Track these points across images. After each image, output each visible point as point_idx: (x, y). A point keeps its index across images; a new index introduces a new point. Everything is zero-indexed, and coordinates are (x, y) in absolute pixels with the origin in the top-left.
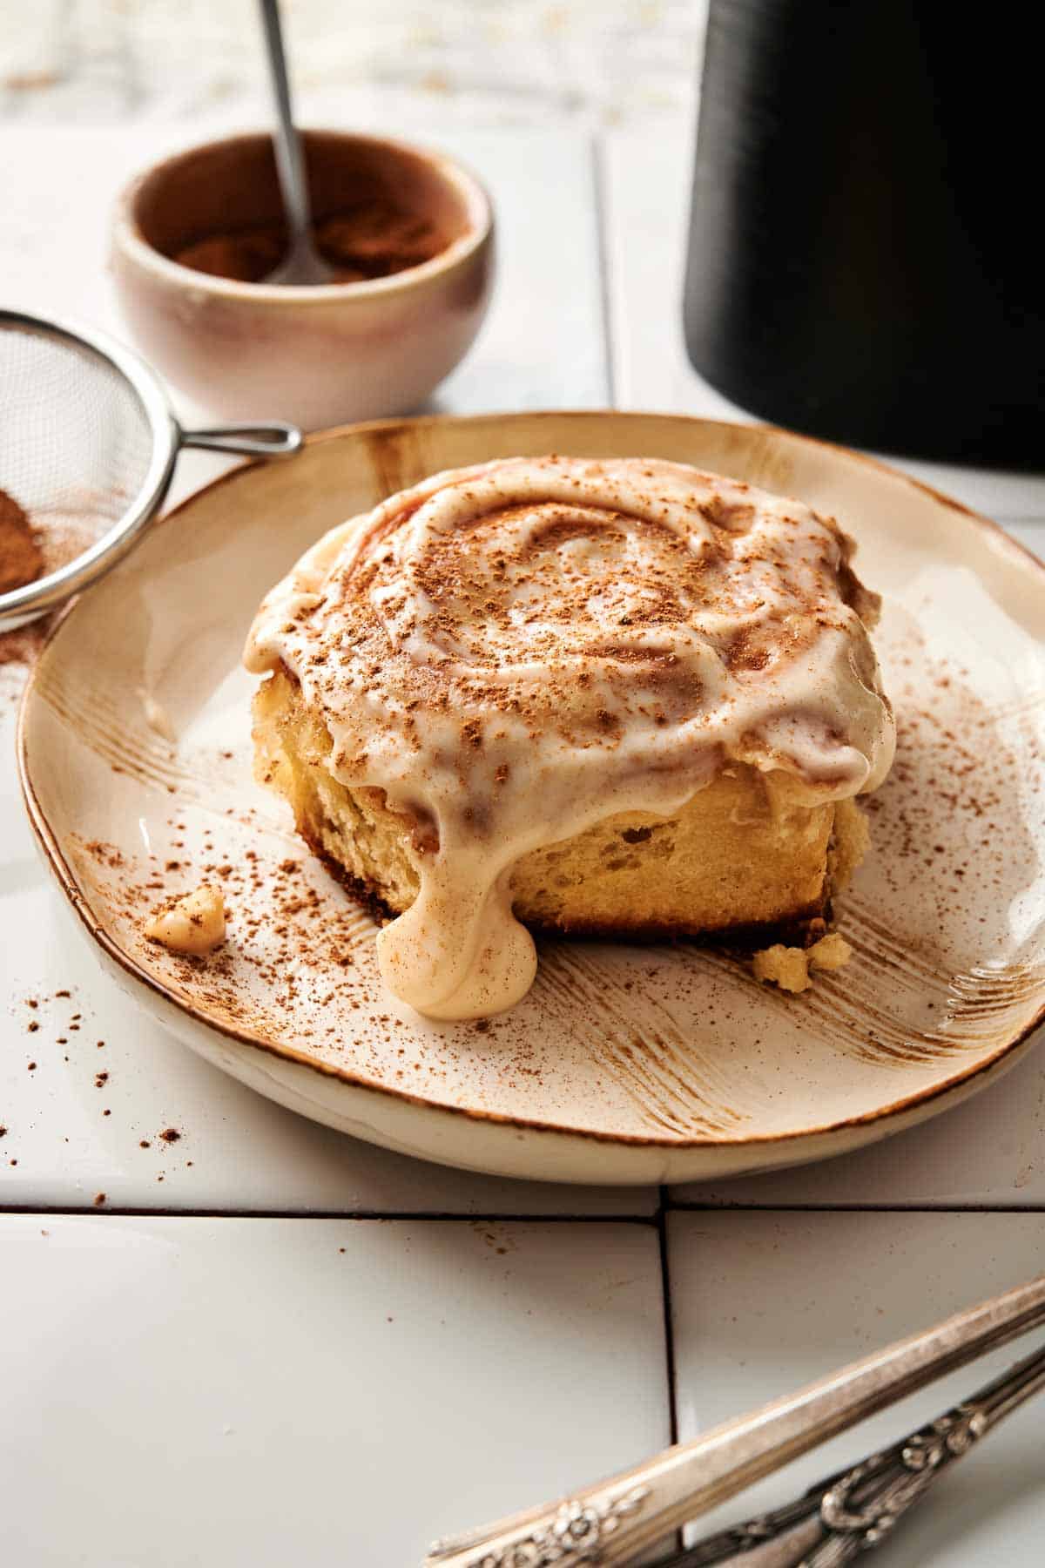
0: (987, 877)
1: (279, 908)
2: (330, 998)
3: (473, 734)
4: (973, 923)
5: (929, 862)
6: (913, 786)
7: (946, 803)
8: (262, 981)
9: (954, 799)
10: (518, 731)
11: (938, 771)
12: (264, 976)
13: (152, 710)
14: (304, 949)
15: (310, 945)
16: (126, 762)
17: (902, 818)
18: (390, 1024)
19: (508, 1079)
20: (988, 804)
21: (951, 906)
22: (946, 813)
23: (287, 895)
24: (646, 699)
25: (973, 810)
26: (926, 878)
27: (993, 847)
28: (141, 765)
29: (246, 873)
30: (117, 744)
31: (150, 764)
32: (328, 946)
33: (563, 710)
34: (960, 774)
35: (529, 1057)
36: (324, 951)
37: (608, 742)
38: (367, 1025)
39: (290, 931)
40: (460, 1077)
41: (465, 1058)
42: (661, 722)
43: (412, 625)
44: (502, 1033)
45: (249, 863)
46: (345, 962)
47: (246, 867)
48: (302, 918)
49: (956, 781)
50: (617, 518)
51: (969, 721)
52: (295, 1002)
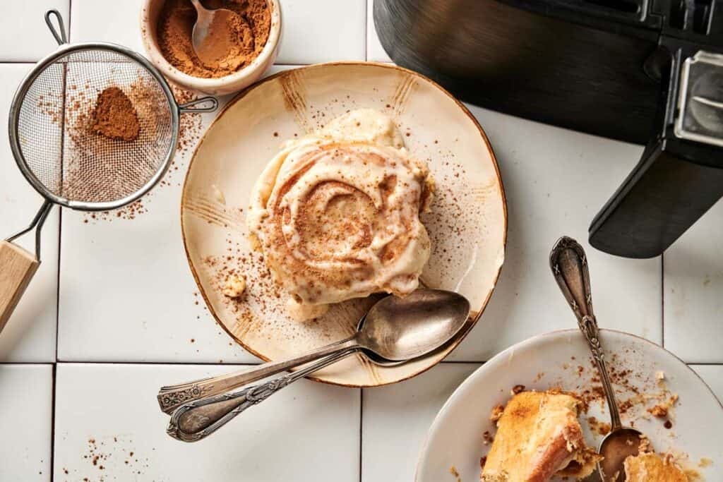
0: (457, 262)
1: (260, 275)
2: (275, 309)
3: (311, 284)
4: (450, 279)
5: (441, 256)
6: (441, 223)
7: (450, 230)
8: (256, 303)
9: (452, 228)
10: (323, 285)
11: (449, 216)
12: (257, 301)
13: (217, 193)
14: (267, 291)
15: (269, 289)
16: (212, 217)
17: (436, 238)
18: (291, 319)
19: (321, 338)
20: (462, 230)
21: (445, 273)
22: (449, 234)
23: (261, 270)
24: (358, 274)
25: (457, 233)
26: (439, 263)
27: (461, 249)
28: (216, 217)
29: (249, 261)
30: (209, 211)
31: (219, 216)
32: (273, 290)
33: (335, 280)
34: (456, 217)
35: (327, 330)
36: (272, 292)
37: (348, 288)
38: (285, 320)
39: (263, 285)
40: (309, 338)
41: (311, 330)
42: (362, 280)
43: (294, 246)
44: (320, 322)
45: (250, 257)
46: (278, 297)
47: (249, 258)
48: (266, 279)
49: (454, 220)
50: (354, 191)
51: (462, 193)
52: (265, 311)
